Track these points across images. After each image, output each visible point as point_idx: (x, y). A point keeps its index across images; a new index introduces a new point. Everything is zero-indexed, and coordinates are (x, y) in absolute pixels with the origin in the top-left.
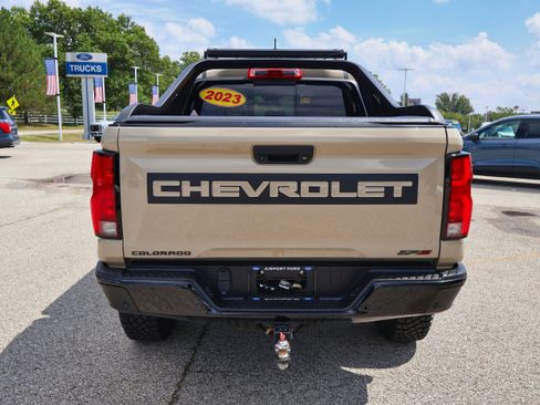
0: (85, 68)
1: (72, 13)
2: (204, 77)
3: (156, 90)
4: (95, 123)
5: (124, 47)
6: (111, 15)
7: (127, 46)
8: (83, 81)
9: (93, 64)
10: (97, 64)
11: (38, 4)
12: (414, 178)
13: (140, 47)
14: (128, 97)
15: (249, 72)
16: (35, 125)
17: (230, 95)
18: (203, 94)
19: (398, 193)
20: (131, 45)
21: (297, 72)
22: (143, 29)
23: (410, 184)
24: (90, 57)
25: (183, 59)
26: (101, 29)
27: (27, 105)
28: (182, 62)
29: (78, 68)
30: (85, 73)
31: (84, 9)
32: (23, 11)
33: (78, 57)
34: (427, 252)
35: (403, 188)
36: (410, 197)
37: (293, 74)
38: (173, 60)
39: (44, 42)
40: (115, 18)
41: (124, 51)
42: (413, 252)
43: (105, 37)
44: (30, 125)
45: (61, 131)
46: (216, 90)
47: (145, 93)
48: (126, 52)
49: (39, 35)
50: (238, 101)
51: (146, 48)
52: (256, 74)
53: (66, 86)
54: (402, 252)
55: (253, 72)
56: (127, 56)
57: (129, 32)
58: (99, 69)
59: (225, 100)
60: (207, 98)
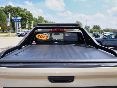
0: (16, 20)
1: (14, 8)
2: (37, 31)
3: (32, 25)
4: (18, 32)
5: (25, 15)
6: (22, 8)
7: (26, 15)
8: (16, 23)
9: (18, 19)
10: (19, 19)
11: (6, 6)
13: (29, 15)
14: (26, 26)
15: (50, 30)
16: (5, 32)
17: (45, 36)
18: (37, 36)
20: (27, 15)
21: (65, 29)
22: (29, 11)
24: (17, 18)
25: (38, 18)
26: (20, 11)
27: (4, 28)
29: (14, 20)
30: (16, 21)
31: (16, 7)
32: (3, 8)
33: (15, 18)
37: (63, 30)
38: (36, 18)
39: (7, 14)
40: (23, 9)
41: (25, 16)
43: (21, 13)
44: (4, 32)
45: (10, 34)
46: (41, 35)
47: (30, 25)
48: (26, 16)
49: (6, 13)
50: (47, 38)
52: (53, 30)
53: (12, 24)
55: (51, 30)
57: (26, 12)
58: (19, 20)
59: (43, 38)
60: (38, 37)
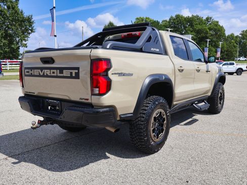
3: (219, 50)
7: (208, 30)
11: (172, 17)
12: (78, 69)
19: (74, 75)
22: (217, 22)
23: (77, 71)
25: (241, 34)
26: (196, 24)
28: (240, 36)
34: (87, 100)
35: (75, 73)
36: (77, 76)
38: (236, 35)
40: (204, 18)
41: (206, 33)
42: (83, 99)
51: (218, 31)
54: (81, 99)
56: (208, 35)
57: (210, 24)
